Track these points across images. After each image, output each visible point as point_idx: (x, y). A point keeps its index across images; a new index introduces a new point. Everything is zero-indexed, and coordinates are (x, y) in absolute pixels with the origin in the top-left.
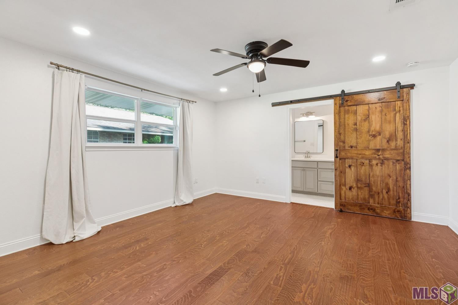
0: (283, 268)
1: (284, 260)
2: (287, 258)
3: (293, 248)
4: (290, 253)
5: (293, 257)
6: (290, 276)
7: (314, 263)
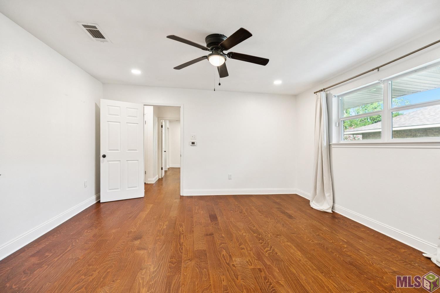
0: (182, 231)
1: (184, 236)
2: (183, 239)
3: (183, 249)
4: (183, 243)
5: (179, 240)
6: (174, 229)
7: (161, 241)
